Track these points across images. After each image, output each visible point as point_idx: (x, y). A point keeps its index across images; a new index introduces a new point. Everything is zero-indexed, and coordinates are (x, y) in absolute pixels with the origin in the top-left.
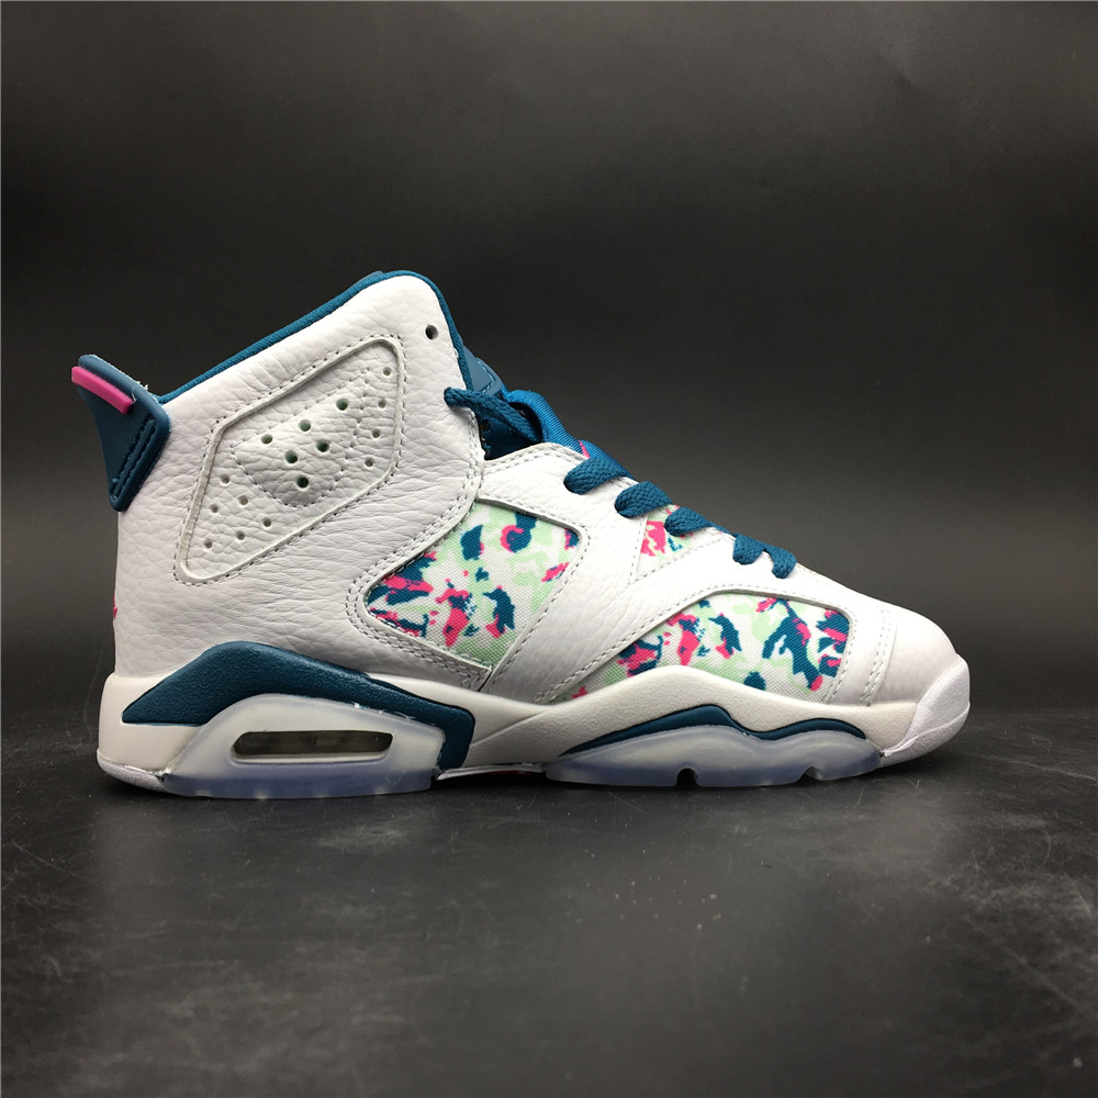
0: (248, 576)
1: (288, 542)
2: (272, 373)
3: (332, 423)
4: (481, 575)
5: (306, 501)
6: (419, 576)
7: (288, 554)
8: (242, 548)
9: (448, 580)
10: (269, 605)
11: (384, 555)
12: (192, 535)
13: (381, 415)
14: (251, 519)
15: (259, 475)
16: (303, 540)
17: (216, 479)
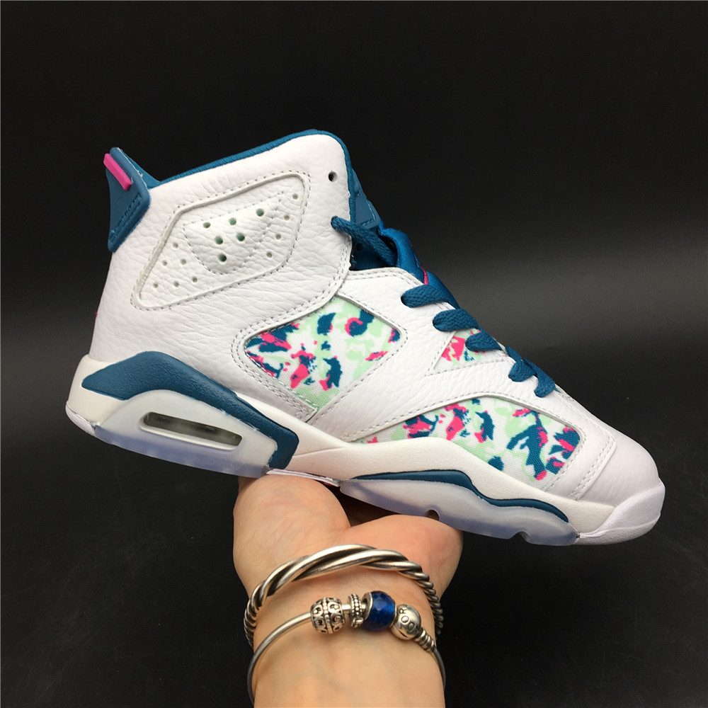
0: (175, 312)
1: (204, 295)
2: (220, 182)
3: (251, 223)
4: (326, 346)
5: (223, 271)
6: (284, 338)
7: (203, 303)
8: (176, 293)
9: (302, 345)
10: (184, 333)
11: (265, 318)
12: (147, 277)
13: (284, 225)
14: (185, 275)
15: (197, 247)
16: (215, 296)
17: (169, 244)
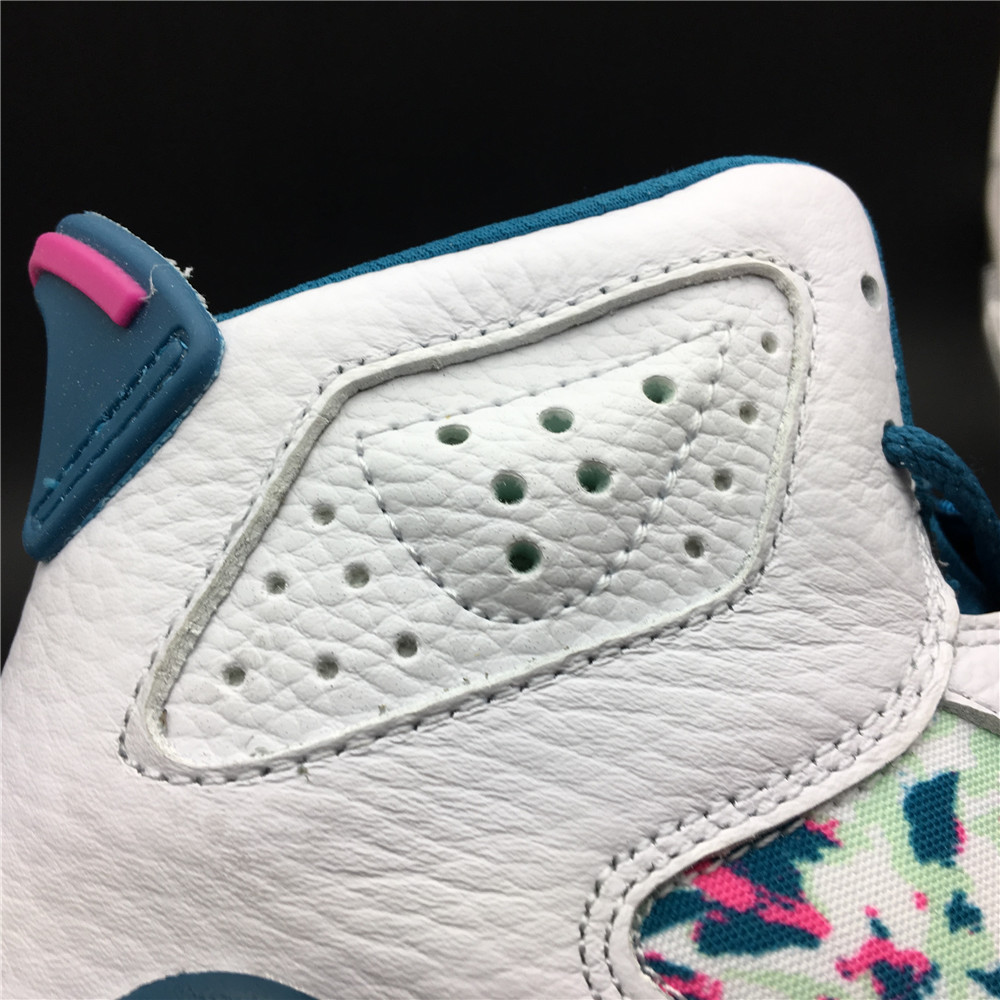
0: (325, 784)
1: (452, 708)
3: (628, 425)
4: (963, 915)
5: (526, 609)
6: (790, 888)
7: (447, 742)
8: (325, 701)
9: (871, 913)
10: (365, 883)
11: (702, 801)
12: (198, 639)
13: (740, 437)
14: (367, 628)
15: (415, 517)
16: (496, 711)
17: (298, 509)
